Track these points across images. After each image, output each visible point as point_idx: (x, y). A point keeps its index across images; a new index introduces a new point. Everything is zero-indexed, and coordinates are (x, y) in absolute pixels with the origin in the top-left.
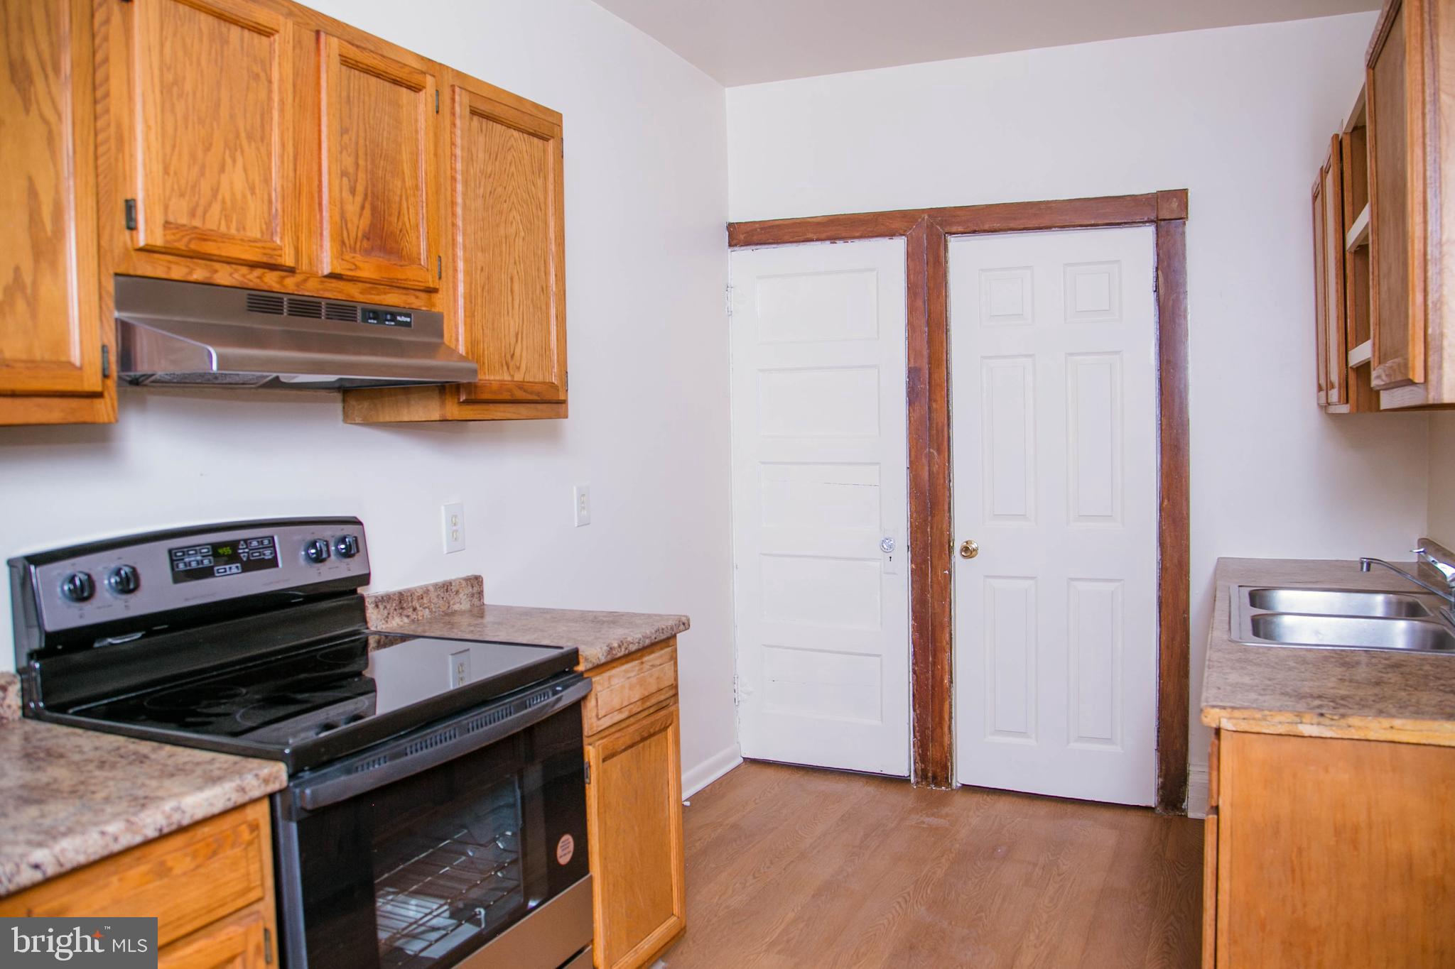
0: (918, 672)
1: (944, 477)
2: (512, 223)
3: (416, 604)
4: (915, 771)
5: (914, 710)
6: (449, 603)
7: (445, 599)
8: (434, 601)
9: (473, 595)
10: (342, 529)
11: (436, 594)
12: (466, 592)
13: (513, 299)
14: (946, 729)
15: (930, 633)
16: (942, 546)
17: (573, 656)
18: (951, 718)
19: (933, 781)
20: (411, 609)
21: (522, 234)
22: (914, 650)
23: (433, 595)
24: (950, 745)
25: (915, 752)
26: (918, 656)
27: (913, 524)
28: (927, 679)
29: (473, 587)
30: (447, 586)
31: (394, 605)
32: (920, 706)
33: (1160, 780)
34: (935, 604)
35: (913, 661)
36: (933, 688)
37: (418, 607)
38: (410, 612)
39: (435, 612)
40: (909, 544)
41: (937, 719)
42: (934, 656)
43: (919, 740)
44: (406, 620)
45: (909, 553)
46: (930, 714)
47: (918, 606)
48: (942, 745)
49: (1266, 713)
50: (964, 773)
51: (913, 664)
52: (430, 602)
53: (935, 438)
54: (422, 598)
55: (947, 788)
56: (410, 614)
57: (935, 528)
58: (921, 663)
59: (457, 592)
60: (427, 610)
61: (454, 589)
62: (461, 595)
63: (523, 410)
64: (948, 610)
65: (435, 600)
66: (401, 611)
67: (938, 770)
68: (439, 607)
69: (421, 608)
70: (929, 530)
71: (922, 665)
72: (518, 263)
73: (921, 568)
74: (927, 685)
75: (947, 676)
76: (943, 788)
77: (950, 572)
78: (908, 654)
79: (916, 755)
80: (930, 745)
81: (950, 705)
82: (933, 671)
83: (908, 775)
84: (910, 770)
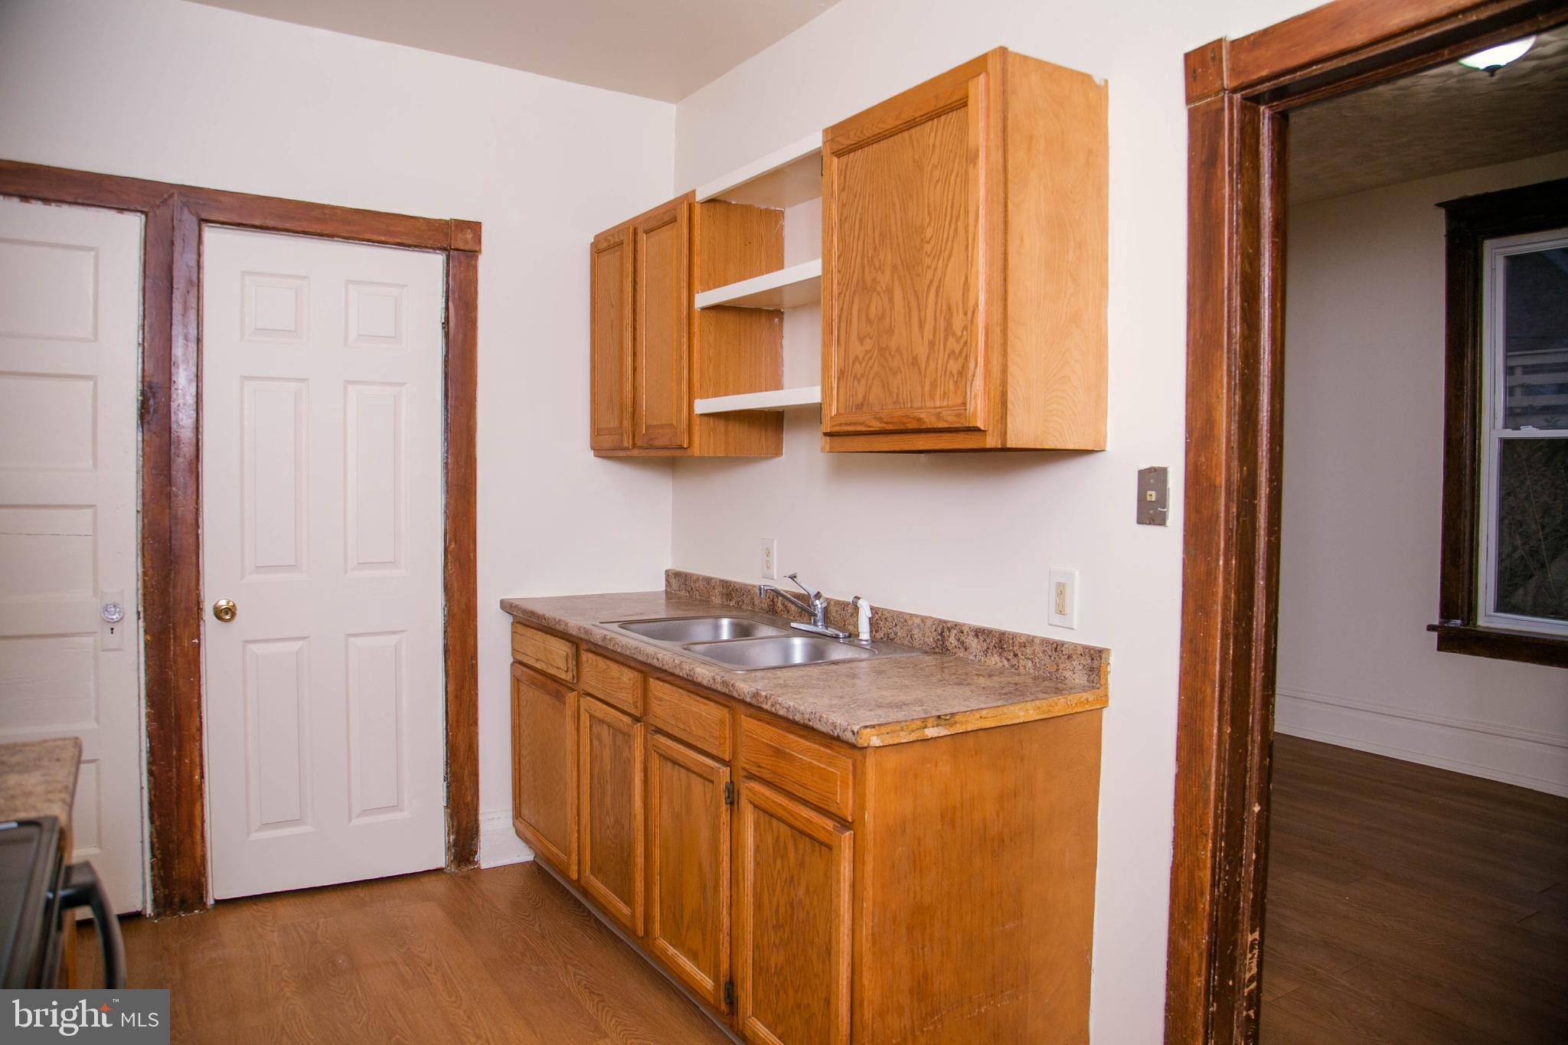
0: (156, 772)
1: (192, 523)
4: (154, 900)
5: (152, 821)
14: (198, 837)
15: (173, 720)
16: (187, 610)
18: (203, 822)
19: (181, 906)
22: (151, 746)
24: (204, 857)
25: (153, 876)
26: (156, 753)
27: (149, 584)
28: (170, 779)
32: (160, 816)
33: (452, 837)
34: (181, 682)
35: (148, 759)
36: (179, 788)
40: (141, 609)
41: (185, 827)
42: (180, 749)
43: (160, 860)
45: (141, 621)
46: (174, 823)
47: (156, 688)
48: (193, 858)
49: (901, 724)
50: (221, 885)
51: (149, 762)
55: (202, 910)
57: (180, 585)
58: (161, 761)
64: (197, 688)
67: (188, 891)
70: (171, 590)
71: (162, 763)
73: (159, 639)
74: (168, 786)
75: (198, 771)
76: (196, 911)
77: (199, 640)
78: (140, 751)
79: (156, 879)
80: (177, 862)
81: (202, 806)
82: (178, 769)
83: (139, 909)
84: (144, 902)
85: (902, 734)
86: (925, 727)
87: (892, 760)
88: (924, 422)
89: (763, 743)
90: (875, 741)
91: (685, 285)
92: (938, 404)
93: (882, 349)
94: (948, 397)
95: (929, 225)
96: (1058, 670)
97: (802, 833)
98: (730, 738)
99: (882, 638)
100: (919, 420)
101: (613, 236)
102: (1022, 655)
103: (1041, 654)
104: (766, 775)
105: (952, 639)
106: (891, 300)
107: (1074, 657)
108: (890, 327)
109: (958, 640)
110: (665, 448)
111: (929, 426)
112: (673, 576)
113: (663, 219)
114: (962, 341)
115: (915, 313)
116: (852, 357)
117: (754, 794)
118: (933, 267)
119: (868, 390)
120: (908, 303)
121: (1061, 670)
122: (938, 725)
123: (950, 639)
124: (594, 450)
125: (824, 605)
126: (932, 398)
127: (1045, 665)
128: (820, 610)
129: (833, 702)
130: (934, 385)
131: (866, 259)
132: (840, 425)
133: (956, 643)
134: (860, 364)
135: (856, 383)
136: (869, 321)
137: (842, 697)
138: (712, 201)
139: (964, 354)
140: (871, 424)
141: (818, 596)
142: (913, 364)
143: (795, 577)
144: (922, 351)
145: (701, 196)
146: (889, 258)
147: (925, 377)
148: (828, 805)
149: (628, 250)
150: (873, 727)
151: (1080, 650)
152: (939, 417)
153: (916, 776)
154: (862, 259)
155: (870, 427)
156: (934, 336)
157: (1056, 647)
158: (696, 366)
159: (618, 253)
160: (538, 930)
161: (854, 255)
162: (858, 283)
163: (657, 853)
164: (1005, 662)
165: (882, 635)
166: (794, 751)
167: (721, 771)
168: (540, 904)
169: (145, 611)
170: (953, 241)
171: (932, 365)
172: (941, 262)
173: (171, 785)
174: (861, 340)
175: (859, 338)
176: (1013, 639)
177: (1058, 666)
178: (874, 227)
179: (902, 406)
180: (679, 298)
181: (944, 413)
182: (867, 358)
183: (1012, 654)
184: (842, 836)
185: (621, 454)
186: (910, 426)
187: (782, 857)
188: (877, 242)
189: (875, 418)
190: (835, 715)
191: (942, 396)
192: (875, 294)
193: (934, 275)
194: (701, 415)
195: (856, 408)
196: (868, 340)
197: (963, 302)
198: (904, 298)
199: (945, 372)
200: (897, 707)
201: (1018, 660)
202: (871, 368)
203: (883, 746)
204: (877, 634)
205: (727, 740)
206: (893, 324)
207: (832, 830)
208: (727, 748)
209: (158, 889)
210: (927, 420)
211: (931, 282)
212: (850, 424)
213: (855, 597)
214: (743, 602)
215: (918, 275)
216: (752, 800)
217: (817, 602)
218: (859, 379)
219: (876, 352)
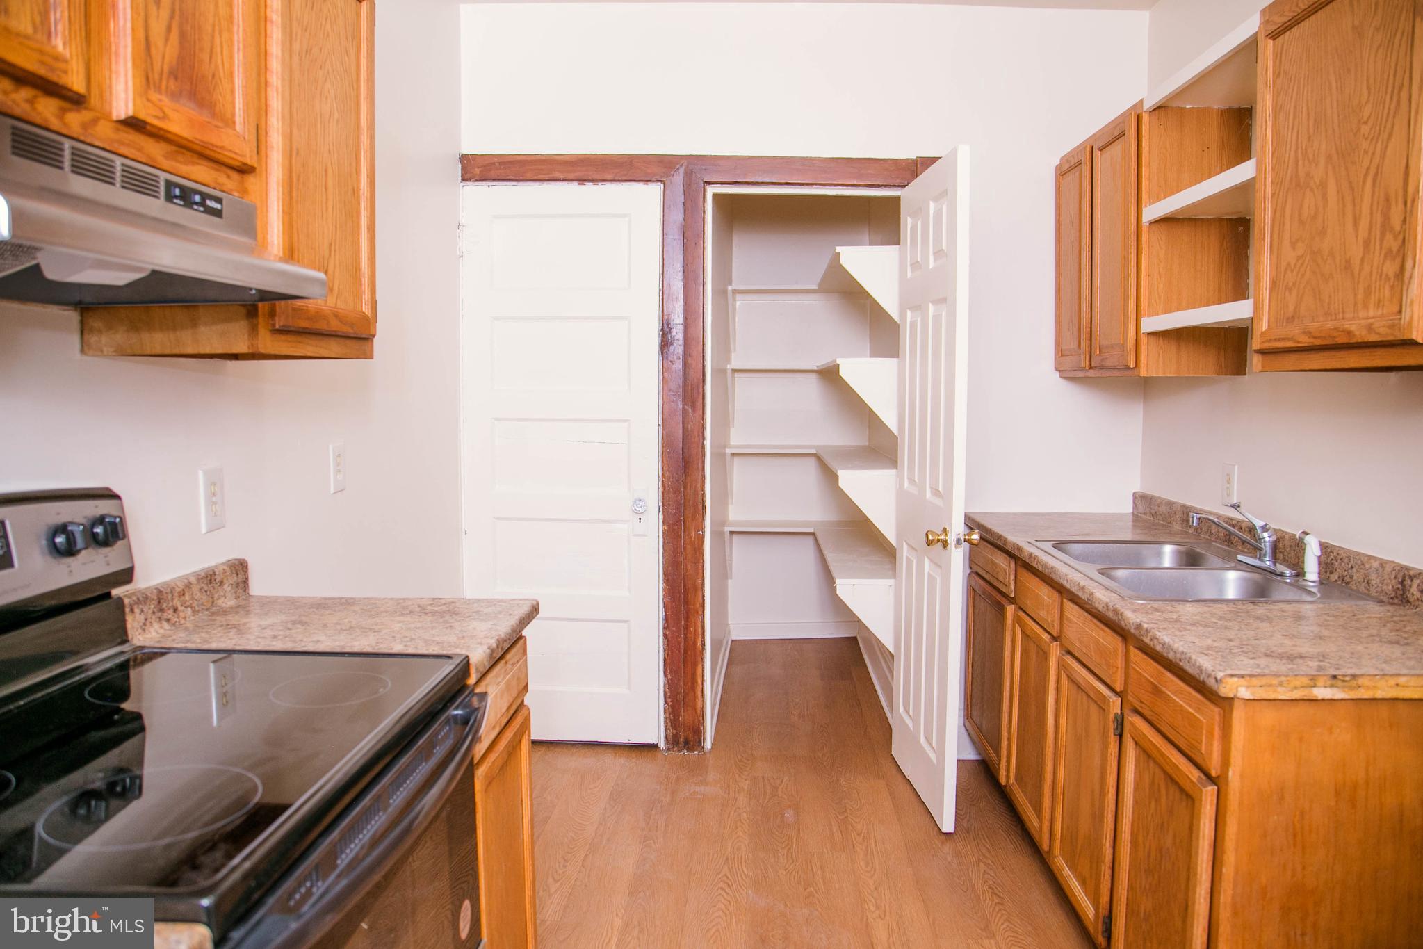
0: (669, 637)
1: (699, 435)
2: (327, 98)
3: (177, 603)
4: (666, 738)
5: (665, 675)
6: (213, 598)
7: (208, 592)
8: (196, 597)
9: (237, 585)
10: (96, 507)
11: (199, 587)
12: (231, 582)
13: (327, 199)
14: (699, 693)
15: (682, 596)
16: (695, 506)
17: (465, 667)
18: (703, 681)
19: (685, 747)
20: (172, 611)
21: (336, 115)
22: (666, 616)
23: (195, 589)
24: (703, 709)
25: (666, 718)
26: (669, 621)
27: (667, 485)
28: (679, 643)
29: (237, 574)
30: (211, 575)
31: (152, 606)
32: (671, 672)
34: (689, 566)
35: (664, 626)
36: (685, 652)
37: (180, 608)
38: (169, 614)
39: (198, 611)
40: (661, 504)
41: (690, 684)
42: (687, 619)
43: (671, 708)
44: (165, 624)
45: (661, 513)
46: (682, 679)
47: (670, 568)
48: (695, 709)
49: (1283, 678)
51: (664, 628)
52: (193, 598)
53: (690, 393)
54: (184, 595)
55: (699, 752)
56: (170, 616)
57: (689, 487)
58: (673, 627)
59: (221, 583)
60: (189, 609)
61: (218, 578)
62: (225, 587)
63: (334, 346)
64: (701, 571)
65: (198, 596)
66: (160, 614)
67: (691, 735)
68: (202, 604)
69: (183, 608)
70: (682, 490)
71: (674, 630)
72: (332, 153)
73: (674, 530)
74: (679, 649)
75: (700, 639)
76: (696, 752)
77: (703, 532)
78: (659, 618)
79: (668, 721)
80: (682, 711)
81: (703, 668)
82: (685, 635)
83: (656, 743)
84: (659, 737)
85: (1280, 689)
86: (1315, 686)
87: (1268, 717)
88: (1353, 335)
89: (1146, 679)
90: (1244, 693)
91: (1133, 200)
92: (1370, 314)
93: (1314, 252)
94: (1383, 306)
95: (1364, 103)
97: (1172, 780)
98: (1121, 668)
99: (1336, 581)
100: (1349, 334)
101: (1073, 156)
104: (1147, 712)
105: (1415, 590)
106: (1325, 196)
108: (1323, 228)
110: (1114, 368)
111: (1360, 340)
112: (1141, 499)
113: (1113, 136)
114: (1400, 238)
115: (1349, 209)
116: (1284, 264)
117: (1135, 730)
118: (1368, 152)
119: (1299, 301)
120: (1343, 197)
122: (1332, 686)
123: (1412, 590)
124: (1060, 371)
125: (1274, 538)
126: (1366, 307)
128: (1268, 544)
129: (1215, 644)
130: (1368, 292)
131: (1300, 151)
132: (1270, 341)
133: (1419, 595)
134: (1292, 271)
135: (1287, 293)
136: (1301, 222)
137: (1230, 640)
138: (1159, 108)
139: (1401, 254)
140: (1300, 340)
141: (1265, 528)
142: (1346, 268)
143: (1239, 507)
144: (1356, 253)
145: (1147, 106)
146: (1323, 146)
147: (1359, 282)
148: (1195, 754)
149: (1085, 169)
150: (1242, 676)
152: (1368, 328)
153: (1301, 740)
154: (1296, 152)
155: (1299, 342)
156: (1370, 235)
158: (1143, 283)
159: (1077, 174)
160: (965, 825)
161: (1288, 149)
162: (1291, 181)
163: (1061, 773)
165: (1336, 578)
166: (1170, 691)
167: (1111, 700)
168: (975, 802)
169: (663, 505)
170: (1394, 117)
171: (1367, 269)
172: (1379, 144)
173: (680, 648)
174: (1293, 245)
175: (1291, 242)
178: (1309, 113)
179: (1333, 317)
180: (1126, 215)
181: (1377, 325)
182: (1299, 265)
184: (1204, 790)
185: (1080, 374)
186: (1339, 340)
187: (1156, 801)
188: (1311, 130)
189: (1304, 333)
190: (1206, 657)
191: (1376, 304)
192: (1308, 190)
193: (1368, 162)
194: (1149, 334)
195: (1287, 322)
196: (1300, 244)
197: (1403, 189)
198: (1338, 193)
199: (1380, 277)
200: (1289, 658)
202: (1303, 275)
203: (1254, 700)
204: (1332, 576)
205: (1119, 670)
206: (1326, 224)
207: (1195, 780)
208: (1119, 678)
209: (669, 729)
210: (1356, 333)
211: (1366, 170)
212: (1279, 339)
213: (1303, 532)
214: (1201, 529)
215: (1352, 164)
216: (1133, 735)
217: (1265, 535)
218: (1290, 291)
219: (1308, 257)
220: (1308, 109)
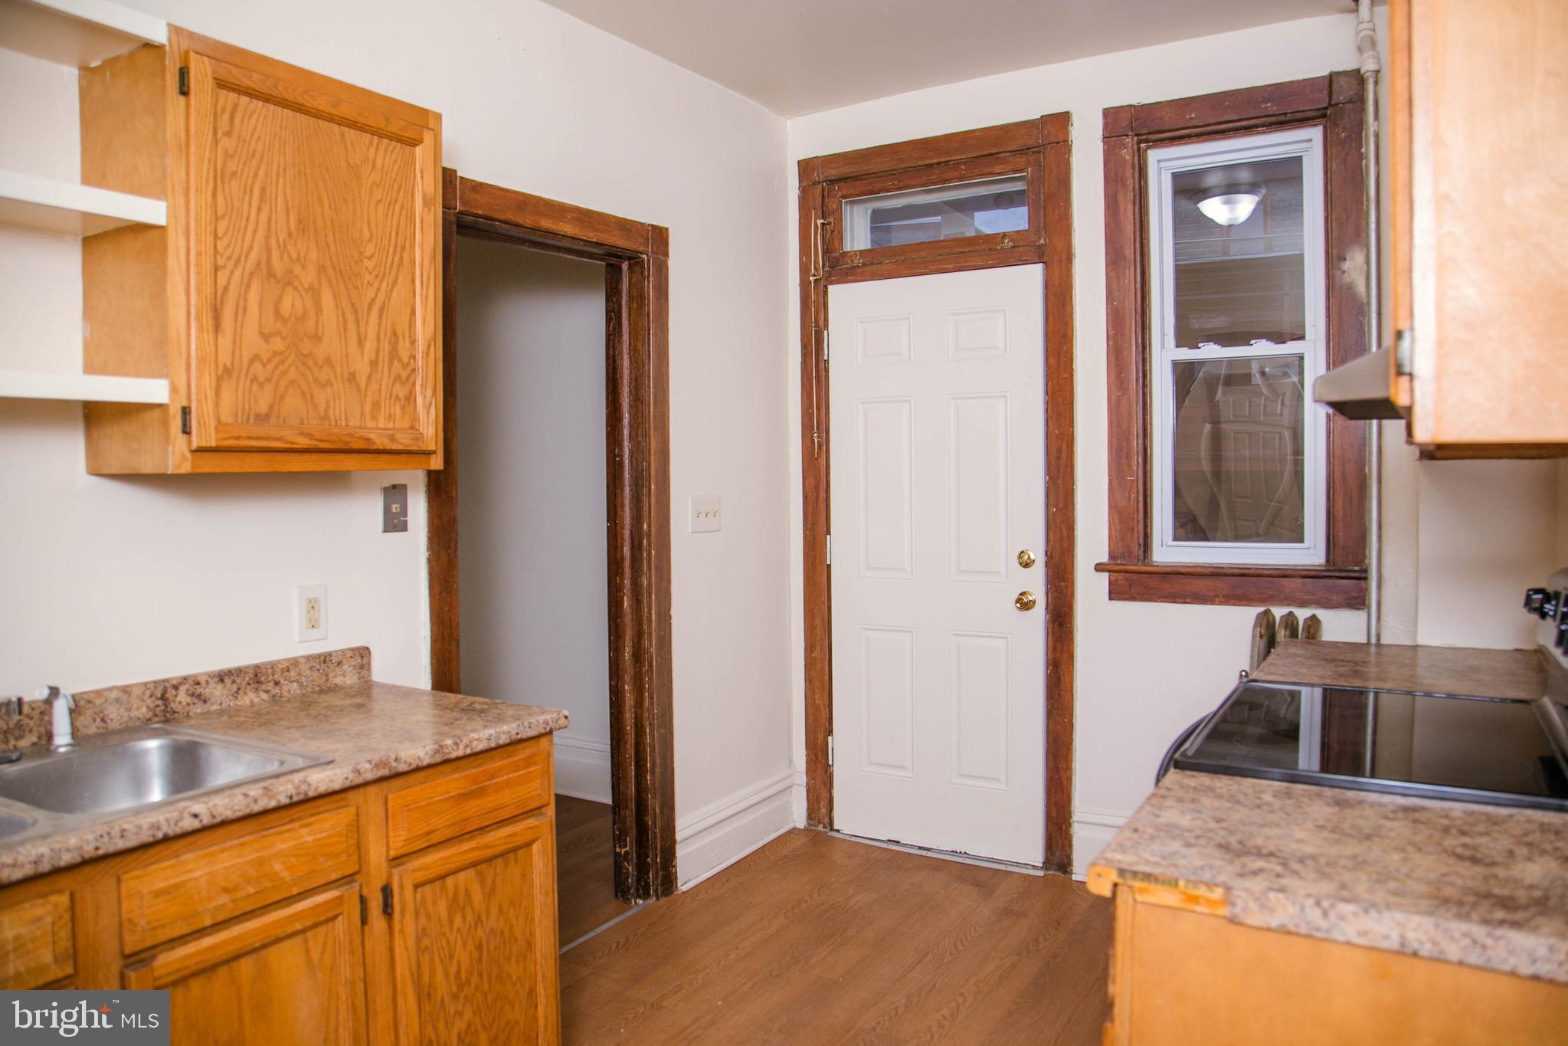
88: (374, 443)
89: (440, 801)
92: (381, 425)
93: (302, 354)
94: (394, 420)
95: (370, 241)
96: (327, 680)
100: (368, 440)
102: (285, 680)
103: (308, 672)
105: (182, 697)
106: (318, 304)
107: (345, 662)
108: (316, 333)
109: (193, 695)
111: (381, 448)
114: (409, 368)
115: (352, 327)
116: (246, 356)
117: (428, 869)
118: (375, 286)
119: (277, 400)
120: (343, 314)
121: (330, 680)
123: (179, 699)
126: (374, 417)
127: (312, 681)
130: (376, 405)
131: (273, 241)
132: (238, 438)
133: (189, 699)
134: (264, 365)
135: (255, 387)
136: (280, 317)
139: (411, 380)
140: (297, 441)
142: (349, 380)
144: (362, 369)
147: (365, 396)
151: (350, 654)
152: (392, 438)
154: (267, 238)
155: (293, 443)
156: (377, 357)
157: (325, 658)
162: (259, 263)
164: (264, 696)
170: (398, 270)
171: (374, 386)
172: (384, 284)
174: (266, 337)
175: (261, 333)
176: (272, 667)
177: (327, 676)
178: (288, 208)
179: (333, 423)
181: (398, 436)
182: (275, 360)
183: (272, 684)
186: (355, 446)
188: (291, 228)
189: (302, 434)
191: (387, 417)
192: (289, 290)
193: (376, 295)
195: (258, 419)
196: (279, 340)
197: (410, 332)
198: (337, 306)
199: (391, 395)
201: (281, 687)
202: (284, 373)
206: (320, 331)
207: (537, 823)
210: (378, 441)
211: (373, 300)
212: (257, 438)
215: (357, 288)
218: (261, 385)
219: (292, 357)
220: (286, 202)
